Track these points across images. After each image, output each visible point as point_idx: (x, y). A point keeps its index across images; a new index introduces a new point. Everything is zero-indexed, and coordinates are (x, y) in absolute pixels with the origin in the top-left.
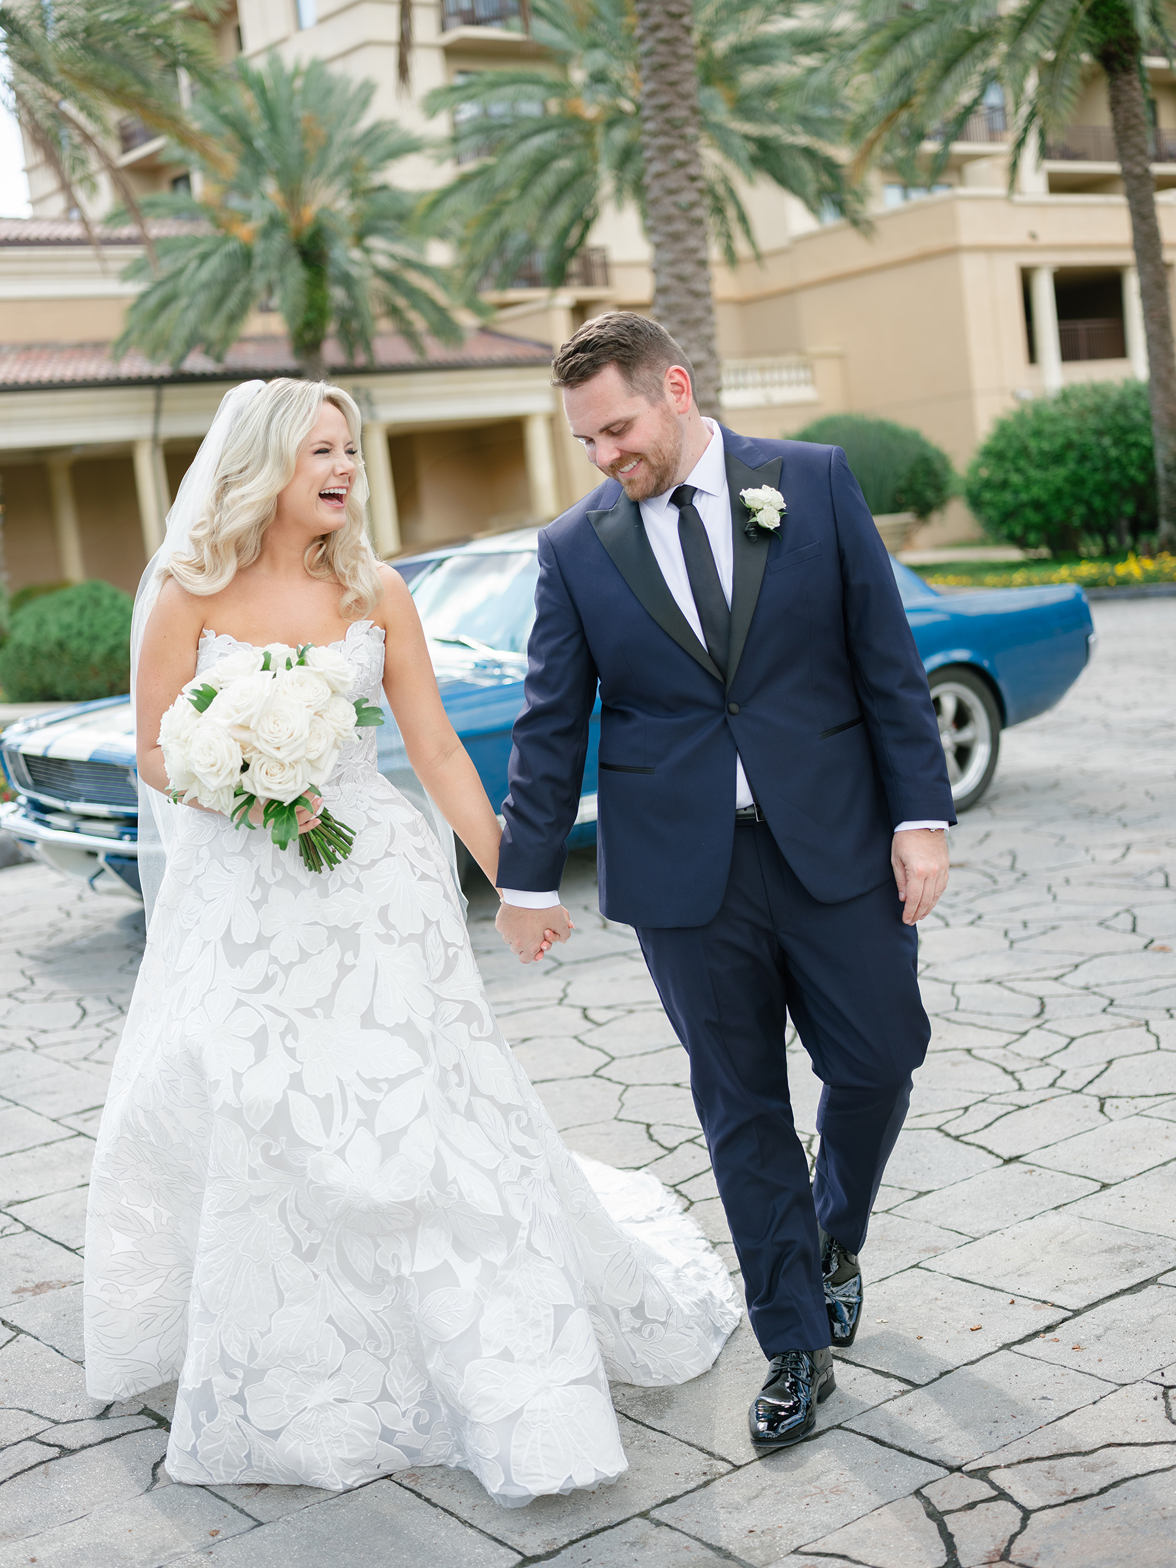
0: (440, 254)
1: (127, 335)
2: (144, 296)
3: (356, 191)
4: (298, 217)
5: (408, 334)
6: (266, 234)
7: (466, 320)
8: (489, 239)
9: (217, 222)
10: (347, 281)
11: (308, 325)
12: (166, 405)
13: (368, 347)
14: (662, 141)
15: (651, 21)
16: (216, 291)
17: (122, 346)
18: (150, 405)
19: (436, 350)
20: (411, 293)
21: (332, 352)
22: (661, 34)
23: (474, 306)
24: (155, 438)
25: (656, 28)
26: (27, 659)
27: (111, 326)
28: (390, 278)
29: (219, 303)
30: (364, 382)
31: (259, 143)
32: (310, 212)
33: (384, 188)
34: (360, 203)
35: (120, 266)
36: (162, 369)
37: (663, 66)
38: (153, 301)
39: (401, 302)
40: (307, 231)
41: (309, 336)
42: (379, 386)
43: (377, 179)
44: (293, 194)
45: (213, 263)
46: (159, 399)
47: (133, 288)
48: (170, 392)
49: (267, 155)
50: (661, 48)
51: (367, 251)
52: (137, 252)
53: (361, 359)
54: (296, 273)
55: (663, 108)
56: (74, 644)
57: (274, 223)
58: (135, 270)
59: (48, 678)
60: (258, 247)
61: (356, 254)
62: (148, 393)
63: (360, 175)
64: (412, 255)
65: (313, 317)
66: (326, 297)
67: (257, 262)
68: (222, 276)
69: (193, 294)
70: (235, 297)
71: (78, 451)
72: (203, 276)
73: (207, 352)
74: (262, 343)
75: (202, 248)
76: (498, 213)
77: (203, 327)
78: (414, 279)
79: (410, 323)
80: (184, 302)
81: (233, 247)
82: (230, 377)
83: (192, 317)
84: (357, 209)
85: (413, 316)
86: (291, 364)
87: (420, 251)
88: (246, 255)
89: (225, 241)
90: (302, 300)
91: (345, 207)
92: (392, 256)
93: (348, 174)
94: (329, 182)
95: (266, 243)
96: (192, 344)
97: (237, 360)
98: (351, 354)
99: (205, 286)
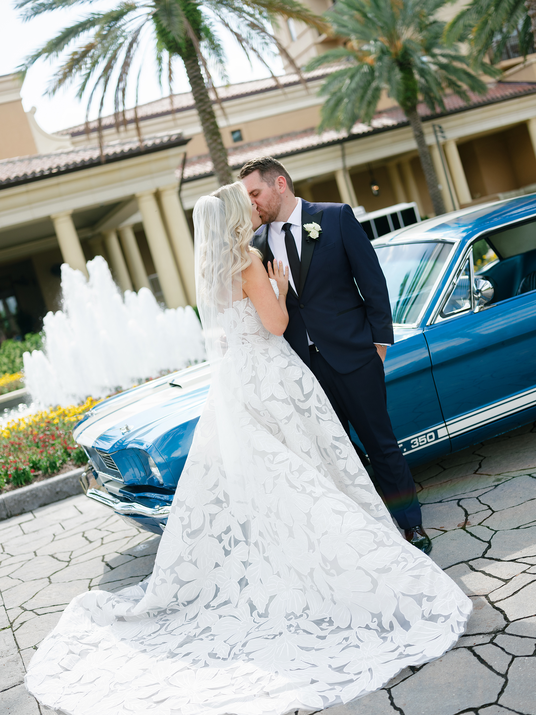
0: (464, 49)
1: (323, 122)
2: (328, 102)
3: (422, 27)
4: (395, 46)
5: (460, 93)
6: (380, 59)
7: (487, 79)
8: (484, 37)
9: (357, 58)
10: (423, 72)
11: (408, 99)
12: (347, 151)
13: (441, 103)
16: (360, 91)
17: (321, 129)
18: (339, 153)
19: (475, 98)
20: (456, 71)
21: (423, 110)
23: (488, 71)
24: (344, 169)
27: (316, 120)
28: (442, 67)
29: (362, 97)
30: (437, 122)
31: (370, 15)
32: (399, 44)
33: (435, 22)
34: (425, 33)
35: (317, 89)
36: (343, 134)
38: (332, 103)
39: (453, 78)
40: (400, 52)
41: (409, 104)
42: (447, 123)
43: (432, 18)
44: (392, 36)
45: (357, 79)
46: (343, 149)
47: (322, 100)
48: (347, 145)
49: (375, 19)
51: (434, 56)
52: (323, 82)
53: (438, 110)
54: (398, 75)
57: (383, 52)
58: (324, 89)
60: (377, 65)
61: (425, 59)
62: (338, 147)
63: (423, 19)
64: (452, 53)
65: (409, 94)
66: (415, 82)
67: (377, 74)
68: (361, 84)
69: (348, 96)
70: (370, 93)
71: (310, 181)
72: (353, 85)
73: (363, 122)
74: (388, 112)
75: (350, 74)
76: (485, 23)
77: (356, 111)
78: (457, 64)
79: (459, 87)
80: (346, 100)
81: (365, 69)
82: (377, 131)
83: (350, 106)
84: (424, 37)
85: (460, 83)
86: (404, 119)
87: (456, 50)
88: (372, 71)
89: (361, 67)
90: (402, 88)
91: (418, 37)
92: (443, 56)
93: (417, 20)
94: (408, 26)
95: (380, 64)
96: (354, 119)
97: (378, 123)
98: (433, 108)
99: (354, 91)
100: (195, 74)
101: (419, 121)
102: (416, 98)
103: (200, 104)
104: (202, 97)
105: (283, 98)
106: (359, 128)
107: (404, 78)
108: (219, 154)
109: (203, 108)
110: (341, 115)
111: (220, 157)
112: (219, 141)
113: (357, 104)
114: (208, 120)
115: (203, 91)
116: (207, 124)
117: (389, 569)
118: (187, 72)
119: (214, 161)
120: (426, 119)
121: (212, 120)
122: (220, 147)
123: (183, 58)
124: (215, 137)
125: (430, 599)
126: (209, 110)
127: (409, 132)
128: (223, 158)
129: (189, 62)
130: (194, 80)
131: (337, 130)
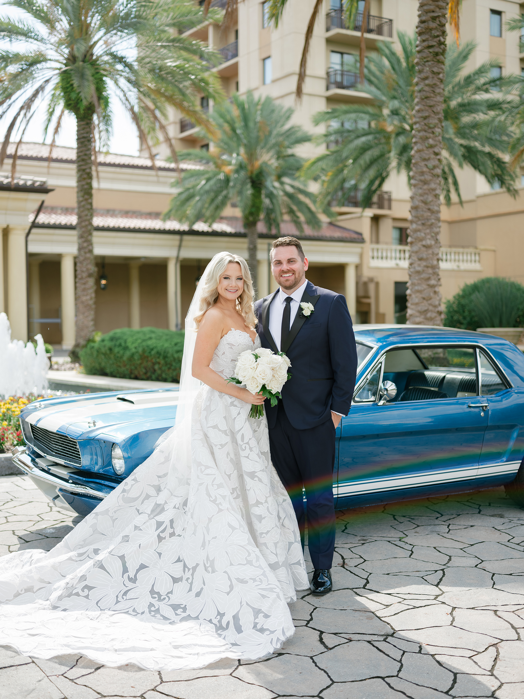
0: (314, 188)
1: (170, 211)
2: (180, 194)
3: (279, 156)
4: (253, 166)
5: (296, 223)
6: (237, 171)
7: (324, 219)
8: (336, 182)
9: (216, 165)
10: (271, 196)
11: (251, 214)
12: (184, 243)
13: (278, 226)
14: (422, 134)
15: (423, 75)
16: (212, 194)
17: (167, 217)
18: (177, 243)
19: (308, 231)
20: (299, 203)
21: (261, 227)
22: (427, 82)
23: (327, 212)
24: (178, 258)
25: (426, 78)
26: (95, 353)
27: (165, 207)
28: (290, 196)
29: (213, 200)
31: (239, 131)
32: (258, 164)
33: (293, 155)
34: (281, 161)
35: (173, 180)
36: (185, 227)
37: (427, 98)
38: (184, 196)
39: (295, 208)
40: (255, 172)
41: (251, 219)
43: (290, 151)
44: (251, 155)
45: (212, 182)
46: (181, 241)
47: (175, 191)
48: (186, 238)
49: (242, 136)
50: (427, 88)
51: (282, 183)
53: (274, 232)
54: (249, 191)
55: (425, 118)
56: (116, 350)
57: (241, 167)
58: (179, 182)
59: (103, 364)
60: (233, 177)
61: (277, 184)
62: (177, 237)
63: (283, 149)
64: (301, 187)
65: (253, 210)
66: (261, 202)
67: (231, 184)
68: (215, 188)
69: (201, 195)
70: (220, 198)
71: (143, 260)
72: (207, 187)
73: (205, 222)
74: (230, 220)
75: (207, 176)
76: (342, 170)
77: (204, 211)
78: (302, 197)
79: (298, 217)
80: (197, 198)
81: (222, 176)
82: (215, 234)
83: (199, 204)
84: (279, 164)
85: (299, 214)
86: (242, 230)
87: (305, 185)
88: (227, 180)
89: (218, 174)
90: (250, 203)
91: (274, 163)
92: (292, 186)
93: (277, 148)
94: (268, 151)
95: (236, 176)
96: (199, 217)
97: (218, 227)
98: (270, 229)
99: (207, 192)
100: (85, 135)
101: (256, 236)
102: (258, 215)
103: (81, 163)
104: (85, 157)
105: (155, 179)
106: (200, 226)
107: (253, 195)
108: (86, 212)
109: (83, 167)
110: (190, 211)
111: (86, 215)
112: (90, 201)
113: (206, 205)
114: (84, 179)
115: (88, 152)
116: (84, 183)
118: (78, 131)
119: (80, 217)
120: (262, 236)
121: (89, 181)
122: (89, 207)
123: (77, 118)
124: (86, 197)
126: (88, 171)
127: (244, 243)
128: (88, 218)
129: (82, 123)
130: (83, 140)
131: (180, 221)
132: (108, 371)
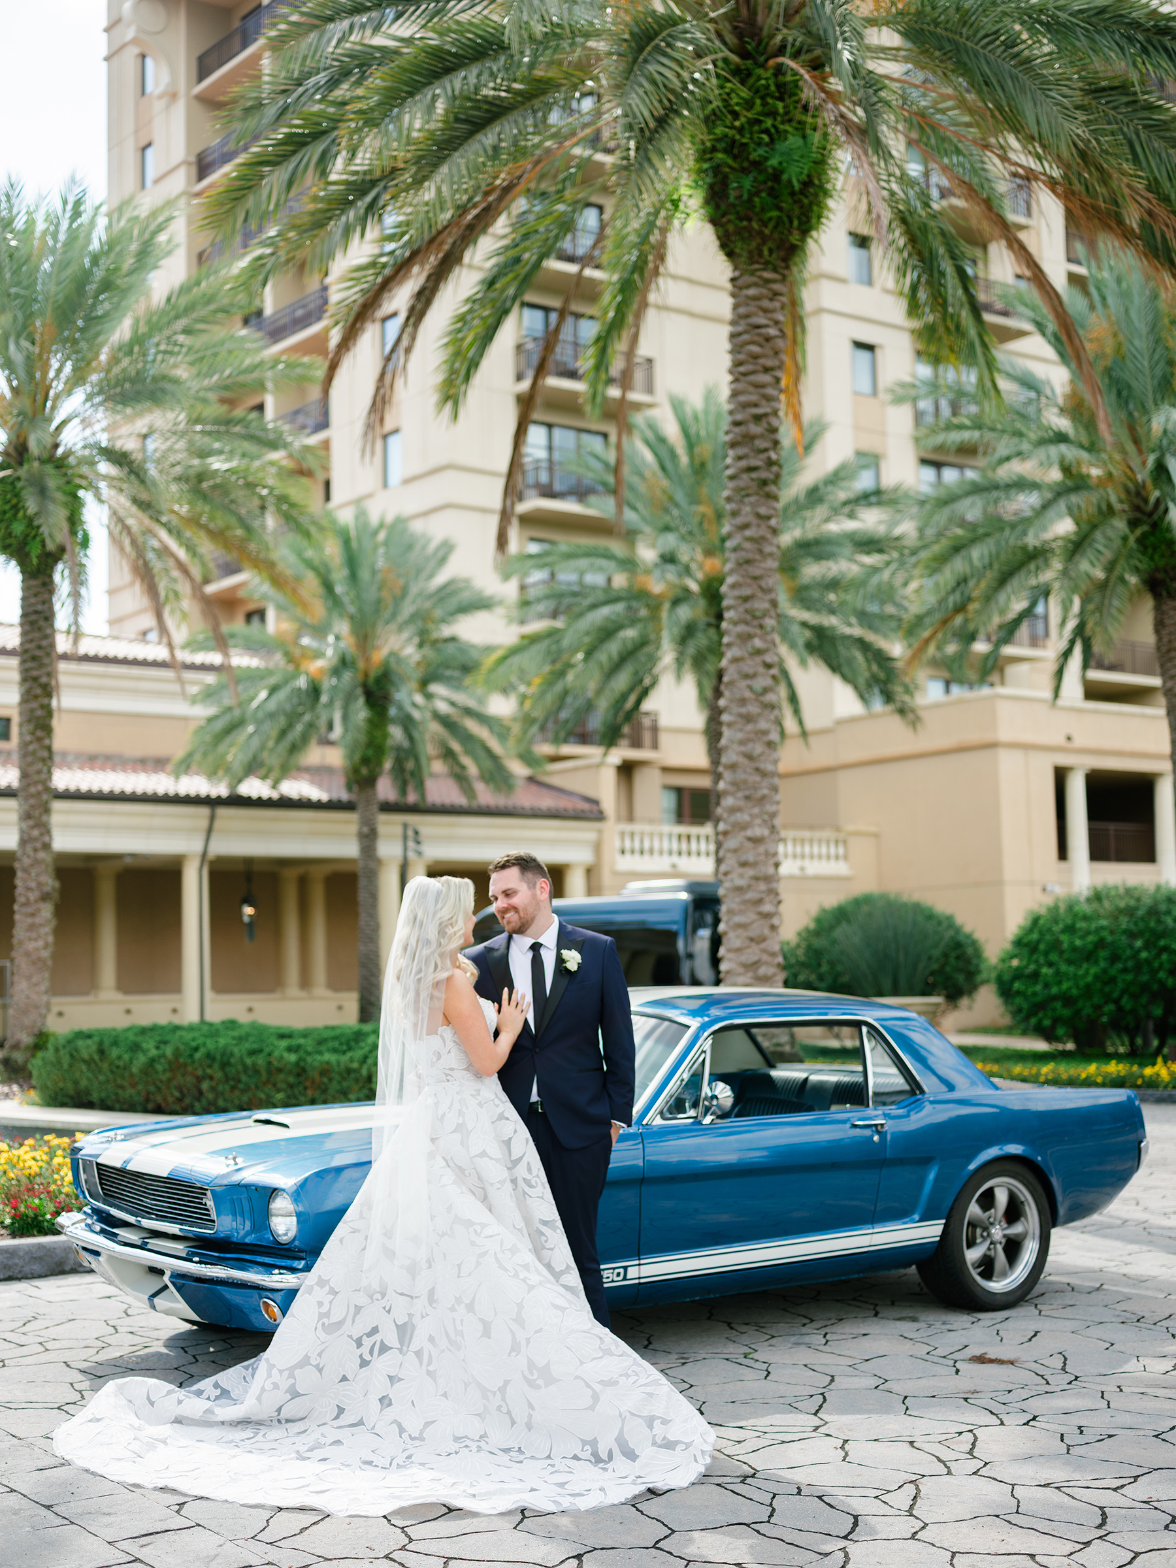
0: (501, 706)
1: (190, 755)
2: (211, 720)
3: (424, 638)
4: (368, 660)
5: (460, 777)
6: (336, 672)
7: (518, 769)
8: (549, 698)
9: (290, 658)
10: (408, 723)
11: (365, 761)
12: (218, 824)
13: (420, 787)
14: (741, 628)
15: (739, 520)
16: (282, 721)
17: (184, 767)
18: (204, 823)
19: (485, 795)
20: (468, 739)
21: (385, 789)
22: (748, 533)
23: (527, 758)
24: (204, 855)
25: (746, 526)
26: (66, 1061)
27: (179, 746)
28: (446, 722)
29: (283, 733)
30: (413, 819)
31: (339, 589)
32: (379, 655)
33: (453, 639)
34: (427, 651)
35: (194, 690)
36: (221, 790)
37: (748, 562)
38: (219, 725)
39: (456, 746)
40: (373, 674)
41: (364, 771)
42: (427, 825)
43: (446, 631)
44: (364, 635)
45: (281, 695)
46: (212, 818)
47: (203, 711)
48: (222, 812)
49: (346, 600)
50: (747, 545)
51: (429, 696)
52: (210, 679)
53: (412, 798)
54: (361, 713)
55: (746, 599)
56: (115, 1052)
57: (344, 663)
58: (209, 694)
59: (84, 1083)
60: (328, 683)
61: (419, 699)
62: (205, 811)
63: (430, 626)
64: (472, 703)
65: (370, 752)
66: (386, 735)
67: (324, 699)
68: (288, 707)
69: (259, 723)
70: (299, 728)
71: (128, 861)
72: (272, 706)
73: (264, 778)
74: (318, 773)
75: (273, 681)
76: (562, 674)
77: (265, 754)
78: (472, 725)
79: (463, 768)
80: (251, 729)
81: (302, 682)
82: (285, 803)
83: (255, 743)
84: (424, 657)
85: (466, 761)
86: (344, 796)
87: (481, 701)
88: (315, 691)
89: (295, 675)
90: (363, 738)
91: (411, 652)
92: (453, 704)
93: (420, 623)
94: (400, 629)
95: (334, 681)
96: (253, 768)
97: (294, 788)
98: (403, 792)
99: (271, 716)
100: (39, 607)
101: (375, 808)
102: (379, 764)
103: (29, 665)
104: (38, 653)
106: (253, 787)
107: (370, 721)
108: (39, 766)
109: (35, 673)
110: (235, 753)
111: (39, 772)
112: (47, 742)
113: (271, 744)
114: (36, 697)
115: (44, 643)
116: (35, 705)
117: (616, 1383)
118: (23, 599)
119: (24, 775)
120: (388, 808)
121: (46, 701)
122: (45, 754)
123: (23, 572)
124: (39, 733)
125: (665, 1422)
126: (44, 680)
127: (350, 822)
128: (43, 776)
129: (33, 582)
130: (34, 617)
131: (212, 774)
132: (95, 1097)
